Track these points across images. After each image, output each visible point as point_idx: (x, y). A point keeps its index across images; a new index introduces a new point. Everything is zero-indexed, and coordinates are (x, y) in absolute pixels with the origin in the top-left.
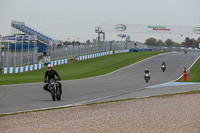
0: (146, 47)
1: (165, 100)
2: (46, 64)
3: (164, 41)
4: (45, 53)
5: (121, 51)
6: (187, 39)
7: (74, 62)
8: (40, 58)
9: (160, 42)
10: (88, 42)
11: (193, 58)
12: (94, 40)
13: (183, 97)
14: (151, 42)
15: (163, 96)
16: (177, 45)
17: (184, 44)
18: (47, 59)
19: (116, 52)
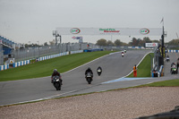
0: (98, 47)
1: (120, 93)
2: (11, 65)
3: (113, 42)
4: (10, 55)
5: (76, 52)
6: (134, 39)
7: (35, 63)
8: (5, 60)
9: (110, 42)
10: (46, 44)
11: (140, 56)
12: (51, 43)
13: (135, 90)
14: (101, 43)
15: (118, 90)
16: (125, 45)
17: (131, 44)
18: (12, 61)
19: (72, 53)
